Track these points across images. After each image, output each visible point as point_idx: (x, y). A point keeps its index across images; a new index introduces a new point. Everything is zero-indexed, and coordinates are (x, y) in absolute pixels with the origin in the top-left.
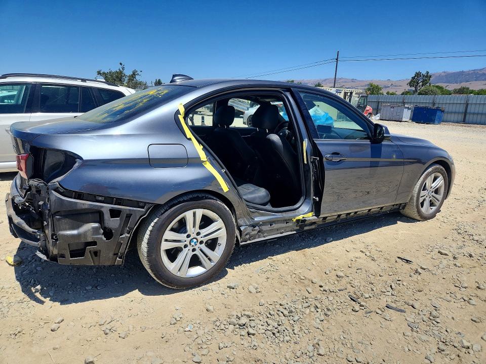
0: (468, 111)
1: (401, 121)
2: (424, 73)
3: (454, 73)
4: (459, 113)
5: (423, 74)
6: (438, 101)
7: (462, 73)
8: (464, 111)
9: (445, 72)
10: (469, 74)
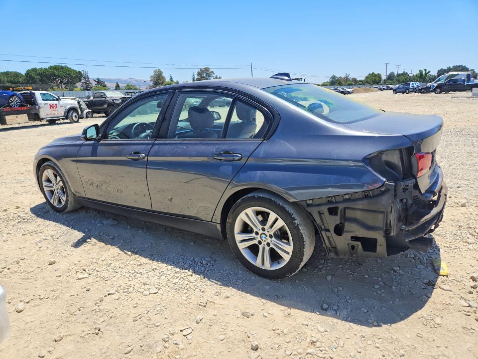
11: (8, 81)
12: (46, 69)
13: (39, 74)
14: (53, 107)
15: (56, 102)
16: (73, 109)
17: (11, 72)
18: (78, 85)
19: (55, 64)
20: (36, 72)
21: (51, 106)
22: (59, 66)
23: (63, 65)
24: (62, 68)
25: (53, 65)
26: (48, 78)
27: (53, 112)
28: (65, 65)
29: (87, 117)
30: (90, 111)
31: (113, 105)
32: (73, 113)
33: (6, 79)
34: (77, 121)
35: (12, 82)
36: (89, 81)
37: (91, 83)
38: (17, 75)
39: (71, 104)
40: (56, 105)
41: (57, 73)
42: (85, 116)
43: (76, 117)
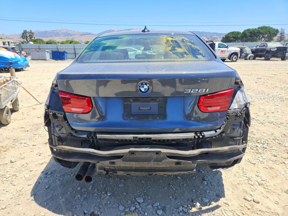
0: (76, 52)
1: (46, 60)
2: (28, 30)
3: (43, 32)
4: (72, 54)
5: (28, 32)
6: (59, 48)
7: (46, 32)
8: (74, 52)
9: (37, 31)
10: (50, 33)
11: (232, 37)
12: (255, 29)
13: (250, 33)
14: (223, 52)
15: (226, 49)
16: (235, 54)
17: (235, 32)
18: (275, 38)
19: (263, 26)
20: (249, 31)
21: (222, 51)
22: (265, 26)
23: (267, 26)
24: (266, 28)
25: (261, 26)
26: (255, 35)
27: (222, 55)
28: (269, 26)
29: (249, 59)
30: (253, 55)
31: (269, 52)
32: (234, 56)
33: (231, 36)
34: (235, 61)
35: (234, 37)
36: (284, 36)
37: (285, 37)
38: (238, 33)
39: (235, 50)
40: (225, 50)
41: (261, 31)
42: (248, 58)
43: (235, 58)
